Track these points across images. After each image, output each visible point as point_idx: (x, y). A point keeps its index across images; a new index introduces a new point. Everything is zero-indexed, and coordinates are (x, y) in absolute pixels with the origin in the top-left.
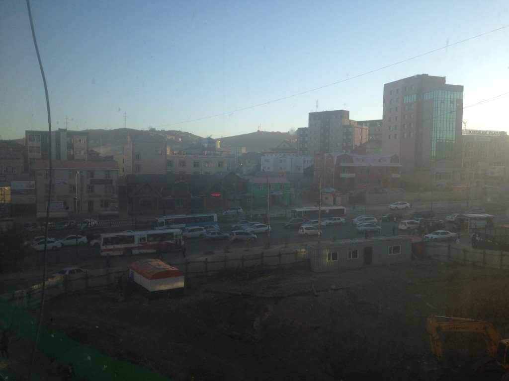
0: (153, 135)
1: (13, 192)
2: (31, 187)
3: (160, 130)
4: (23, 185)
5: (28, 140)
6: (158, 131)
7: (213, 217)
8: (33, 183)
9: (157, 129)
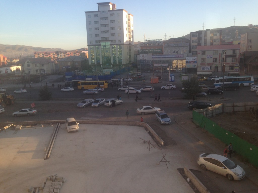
0: (251, 28)
1: (187, 62)
2: (195, 60)
3: (256, 25)
4: (191, 59)
5: (192, 37)
6: (254, 26)
7: (251, 78)
8: (196, 58)
9: (253, 25)
